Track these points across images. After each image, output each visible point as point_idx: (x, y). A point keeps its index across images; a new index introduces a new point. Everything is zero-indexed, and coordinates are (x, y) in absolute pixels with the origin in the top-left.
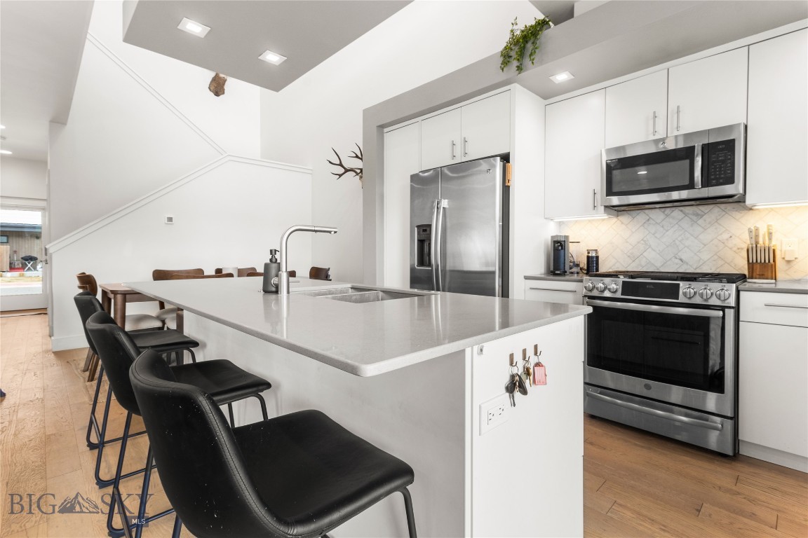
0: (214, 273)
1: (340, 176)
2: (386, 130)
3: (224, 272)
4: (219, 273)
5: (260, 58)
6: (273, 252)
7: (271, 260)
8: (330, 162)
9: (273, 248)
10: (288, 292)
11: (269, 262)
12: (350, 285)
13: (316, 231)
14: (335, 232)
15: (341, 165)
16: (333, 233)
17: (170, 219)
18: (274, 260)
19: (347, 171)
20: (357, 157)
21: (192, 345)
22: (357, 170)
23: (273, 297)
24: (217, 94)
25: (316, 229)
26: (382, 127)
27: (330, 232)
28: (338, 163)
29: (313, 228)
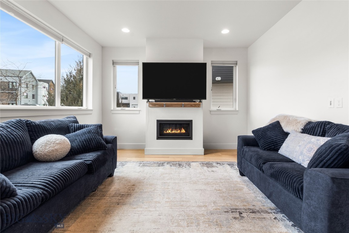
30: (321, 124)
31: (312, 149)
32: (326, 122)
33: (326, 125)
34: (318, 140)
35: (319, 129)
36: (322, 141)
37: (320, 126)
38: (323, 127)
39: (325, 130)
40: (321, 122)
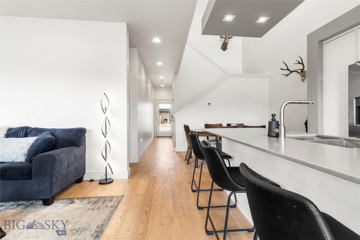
0: (226, 126)
1: (287, 75)
2: (324, 43)
3: (232, 126)
4: (229, 126)
5: (256, 22)
6: (273, 116)
7: (272, 120)
8: (282, 69)
9: (273, 113)
10: (285, 137)
11: (271, 120)
12: (315, 135)
13: (300, 103)
14: (312, 103)
15: (288, 69)
16: (311, 104)
17: (209, 104)
18: (274, 120)
19: (291, 72)
20: (299, 63)
21: (229, 158)
22: (298, 71)
23: (274, 139)
24: (224, 50)
25: (301, 102)
26: (322, 41)
27: (309, 103)
28: (286, 68)
29: (299, 102)
30: (23, 129)
31: (23, 147)
32: (26, 127)
33: (27, 129)
34: (27, 140)
35: (22, 132)
36: (31, 140)
37: (22, 130)
38: (24, 131)
39: (26, 133)
40: (22, 127)
